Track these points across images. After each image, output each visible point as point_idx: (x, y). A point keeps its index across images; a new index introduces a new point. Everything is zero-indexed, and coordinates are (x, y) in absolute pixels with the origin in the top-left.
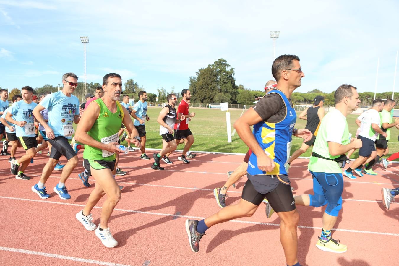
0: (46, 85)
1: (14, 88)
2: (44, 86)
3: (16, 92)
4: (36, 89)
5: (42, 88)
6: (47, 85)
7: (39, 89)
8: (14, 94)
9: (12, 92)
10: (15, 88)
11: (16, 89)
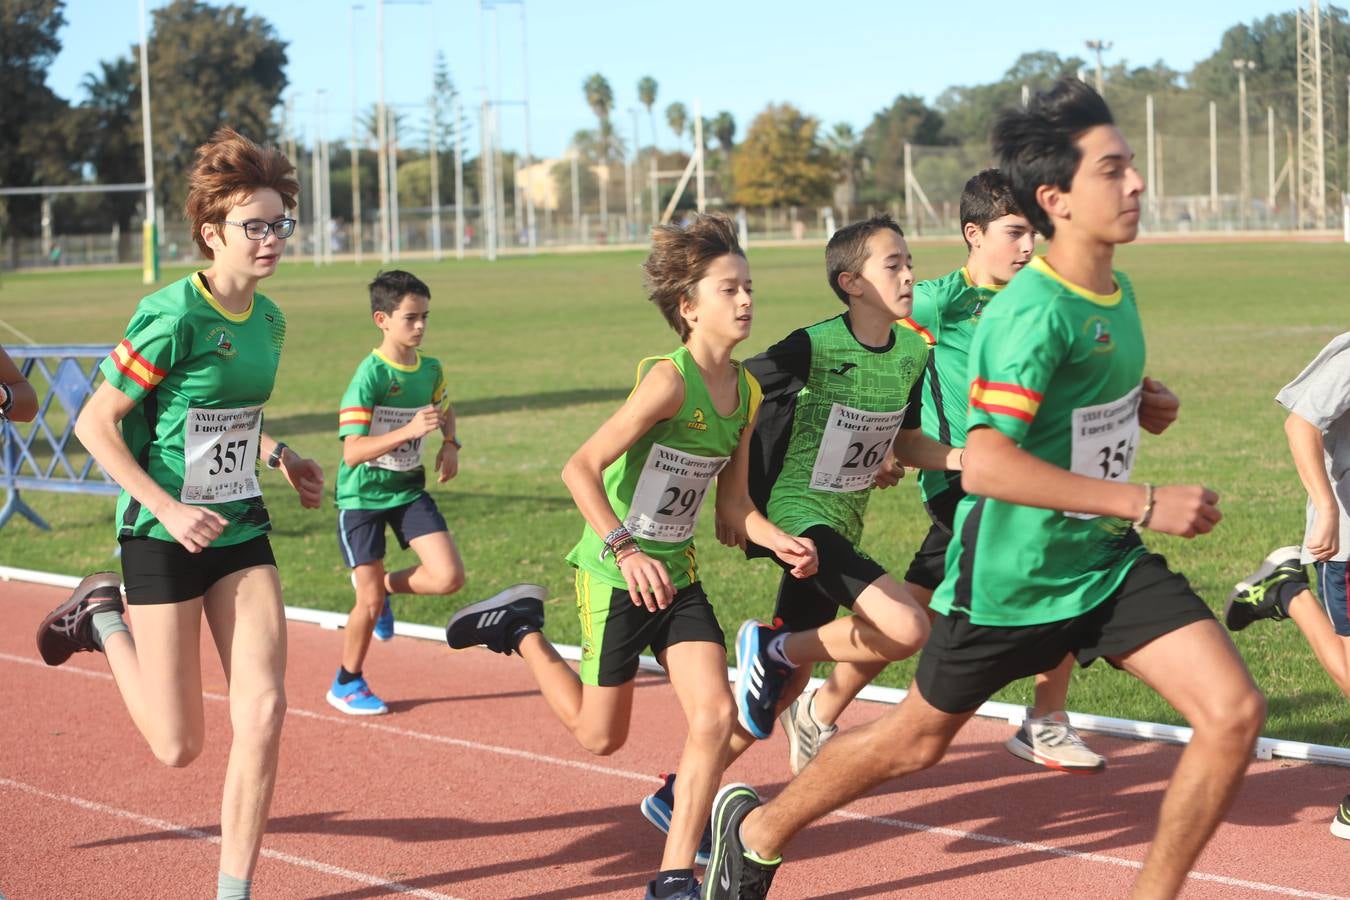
0: (1026, 59)
1: (770, 106)
2: (1014, 72)
3: (782, 136)
4: (945, 99)
5: (991, 88)
6: (1038, 56)
7: (971, 94)
8: (766, 150)
9: (755, 136)
10: (778, 102)
11: (786, 108)
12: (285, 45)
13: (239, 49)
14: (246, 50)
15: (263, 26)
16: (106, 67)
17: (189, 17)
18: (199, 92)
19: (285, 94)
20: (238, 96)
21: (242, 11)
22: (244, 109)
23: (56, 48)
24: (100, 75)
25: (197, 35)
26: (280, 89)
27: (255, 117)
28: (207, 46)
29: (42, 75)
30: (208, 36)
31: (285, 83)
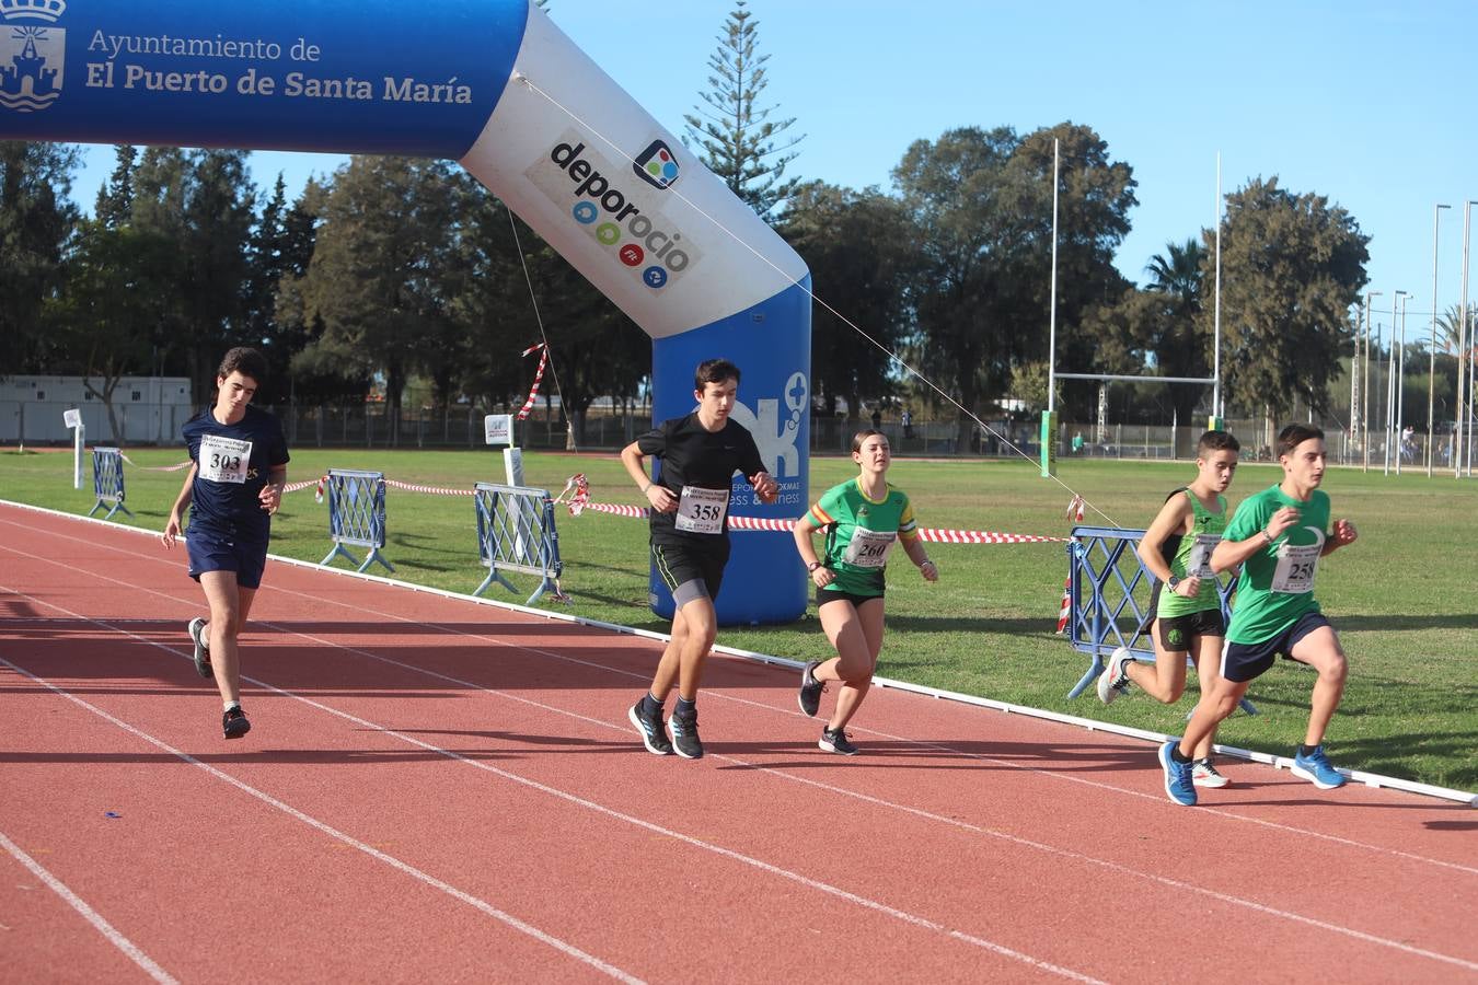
12: (1366, 239)
13: (1316, 242)
14: (1324, 243)
15: (1344, 218)
16: (1174, 251)
17: (1265, 205)
18: (1272, 285)
19: (1364, 292)
20: (1313, 291)
21: (1323, 201)
22: (1318, 304)
23: (1125, 228)
24: (1168, 258)
25: (1273, 224)
26: (1359, 286)
27: (1329, 314)
28: (1284, 237)
29: (1109, 255)
30: (1285, 225)
31: (1365, 281)
